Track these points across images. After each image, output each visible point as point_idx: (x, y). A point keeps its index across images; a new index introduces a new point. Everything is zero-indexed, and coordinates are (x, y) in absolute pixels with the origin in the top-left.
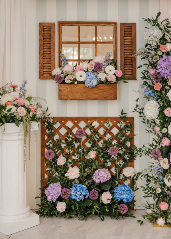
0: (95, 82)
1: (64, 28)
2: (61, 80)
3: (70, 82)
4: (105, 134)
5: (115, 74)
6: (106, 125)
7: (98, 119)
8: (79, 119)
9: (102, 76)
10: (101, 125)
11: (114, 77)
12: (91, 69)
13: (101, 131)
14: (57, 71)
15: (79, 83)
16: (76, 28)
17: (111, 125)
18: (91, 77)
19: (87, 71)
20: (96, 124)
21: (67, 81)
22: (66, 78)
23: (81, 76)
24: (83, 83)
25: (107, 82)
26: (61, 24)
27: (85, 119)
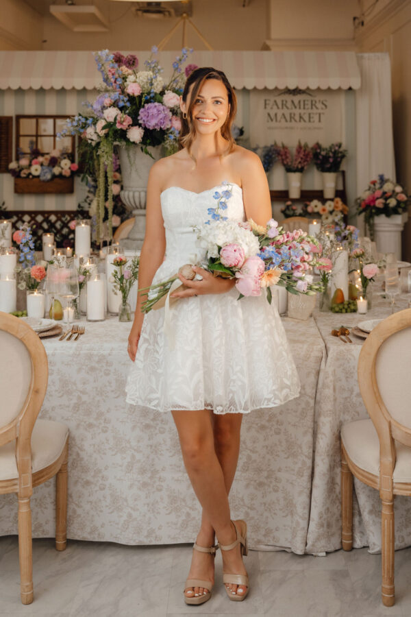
0: (49, 176)
1: (22, 121)
2: (16, 174)
3: (24, 176)
4: (62, 228)
5: (70, 168)
6: (63, 219)
7: (56, 213)
8: (36, 213)
9: (56, 170)
10: (59, 219)
11: (69, 171)
12: (46, 163)
13: (58, 225)
14: (13, 165)
15: (34, 177)
16: (34, 121)
17: (69, 218)
18: (45, 171)
19: (42, 165)
20: (53, 218)
21: (23, 175)
22: (22, 172)
23: (36, 170)
24: (38, 177)
25: (61, 176)
26: (19, 117)
27: (42, 213)
